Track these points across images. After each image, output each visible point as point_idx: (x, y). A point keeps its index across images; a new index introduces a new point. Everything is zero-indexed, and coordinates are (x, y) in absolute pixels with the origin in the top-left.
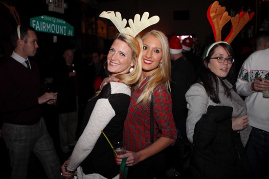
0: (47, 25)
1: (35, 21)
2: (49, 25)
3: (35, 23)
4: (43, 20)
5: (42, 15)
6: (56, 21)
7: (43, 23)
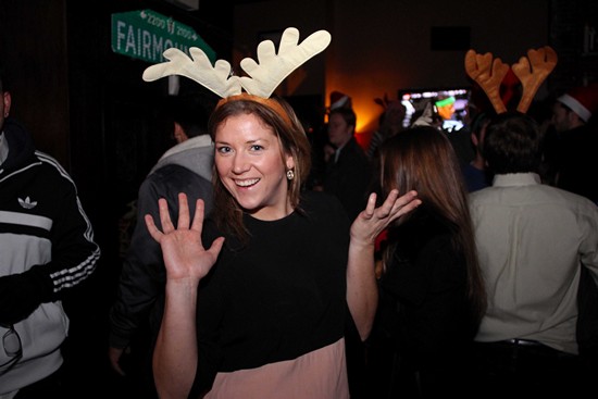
0: (155, 42)
1: (123, 25)
2: (158, 41)
3: (124, 30)
4: (144, 25)
5: (141, 9)
6: (176, 30)
7: (145, 33)
